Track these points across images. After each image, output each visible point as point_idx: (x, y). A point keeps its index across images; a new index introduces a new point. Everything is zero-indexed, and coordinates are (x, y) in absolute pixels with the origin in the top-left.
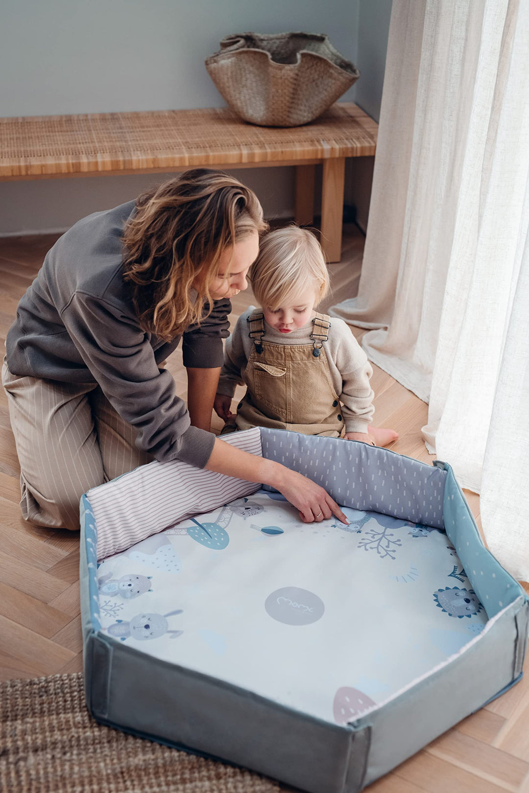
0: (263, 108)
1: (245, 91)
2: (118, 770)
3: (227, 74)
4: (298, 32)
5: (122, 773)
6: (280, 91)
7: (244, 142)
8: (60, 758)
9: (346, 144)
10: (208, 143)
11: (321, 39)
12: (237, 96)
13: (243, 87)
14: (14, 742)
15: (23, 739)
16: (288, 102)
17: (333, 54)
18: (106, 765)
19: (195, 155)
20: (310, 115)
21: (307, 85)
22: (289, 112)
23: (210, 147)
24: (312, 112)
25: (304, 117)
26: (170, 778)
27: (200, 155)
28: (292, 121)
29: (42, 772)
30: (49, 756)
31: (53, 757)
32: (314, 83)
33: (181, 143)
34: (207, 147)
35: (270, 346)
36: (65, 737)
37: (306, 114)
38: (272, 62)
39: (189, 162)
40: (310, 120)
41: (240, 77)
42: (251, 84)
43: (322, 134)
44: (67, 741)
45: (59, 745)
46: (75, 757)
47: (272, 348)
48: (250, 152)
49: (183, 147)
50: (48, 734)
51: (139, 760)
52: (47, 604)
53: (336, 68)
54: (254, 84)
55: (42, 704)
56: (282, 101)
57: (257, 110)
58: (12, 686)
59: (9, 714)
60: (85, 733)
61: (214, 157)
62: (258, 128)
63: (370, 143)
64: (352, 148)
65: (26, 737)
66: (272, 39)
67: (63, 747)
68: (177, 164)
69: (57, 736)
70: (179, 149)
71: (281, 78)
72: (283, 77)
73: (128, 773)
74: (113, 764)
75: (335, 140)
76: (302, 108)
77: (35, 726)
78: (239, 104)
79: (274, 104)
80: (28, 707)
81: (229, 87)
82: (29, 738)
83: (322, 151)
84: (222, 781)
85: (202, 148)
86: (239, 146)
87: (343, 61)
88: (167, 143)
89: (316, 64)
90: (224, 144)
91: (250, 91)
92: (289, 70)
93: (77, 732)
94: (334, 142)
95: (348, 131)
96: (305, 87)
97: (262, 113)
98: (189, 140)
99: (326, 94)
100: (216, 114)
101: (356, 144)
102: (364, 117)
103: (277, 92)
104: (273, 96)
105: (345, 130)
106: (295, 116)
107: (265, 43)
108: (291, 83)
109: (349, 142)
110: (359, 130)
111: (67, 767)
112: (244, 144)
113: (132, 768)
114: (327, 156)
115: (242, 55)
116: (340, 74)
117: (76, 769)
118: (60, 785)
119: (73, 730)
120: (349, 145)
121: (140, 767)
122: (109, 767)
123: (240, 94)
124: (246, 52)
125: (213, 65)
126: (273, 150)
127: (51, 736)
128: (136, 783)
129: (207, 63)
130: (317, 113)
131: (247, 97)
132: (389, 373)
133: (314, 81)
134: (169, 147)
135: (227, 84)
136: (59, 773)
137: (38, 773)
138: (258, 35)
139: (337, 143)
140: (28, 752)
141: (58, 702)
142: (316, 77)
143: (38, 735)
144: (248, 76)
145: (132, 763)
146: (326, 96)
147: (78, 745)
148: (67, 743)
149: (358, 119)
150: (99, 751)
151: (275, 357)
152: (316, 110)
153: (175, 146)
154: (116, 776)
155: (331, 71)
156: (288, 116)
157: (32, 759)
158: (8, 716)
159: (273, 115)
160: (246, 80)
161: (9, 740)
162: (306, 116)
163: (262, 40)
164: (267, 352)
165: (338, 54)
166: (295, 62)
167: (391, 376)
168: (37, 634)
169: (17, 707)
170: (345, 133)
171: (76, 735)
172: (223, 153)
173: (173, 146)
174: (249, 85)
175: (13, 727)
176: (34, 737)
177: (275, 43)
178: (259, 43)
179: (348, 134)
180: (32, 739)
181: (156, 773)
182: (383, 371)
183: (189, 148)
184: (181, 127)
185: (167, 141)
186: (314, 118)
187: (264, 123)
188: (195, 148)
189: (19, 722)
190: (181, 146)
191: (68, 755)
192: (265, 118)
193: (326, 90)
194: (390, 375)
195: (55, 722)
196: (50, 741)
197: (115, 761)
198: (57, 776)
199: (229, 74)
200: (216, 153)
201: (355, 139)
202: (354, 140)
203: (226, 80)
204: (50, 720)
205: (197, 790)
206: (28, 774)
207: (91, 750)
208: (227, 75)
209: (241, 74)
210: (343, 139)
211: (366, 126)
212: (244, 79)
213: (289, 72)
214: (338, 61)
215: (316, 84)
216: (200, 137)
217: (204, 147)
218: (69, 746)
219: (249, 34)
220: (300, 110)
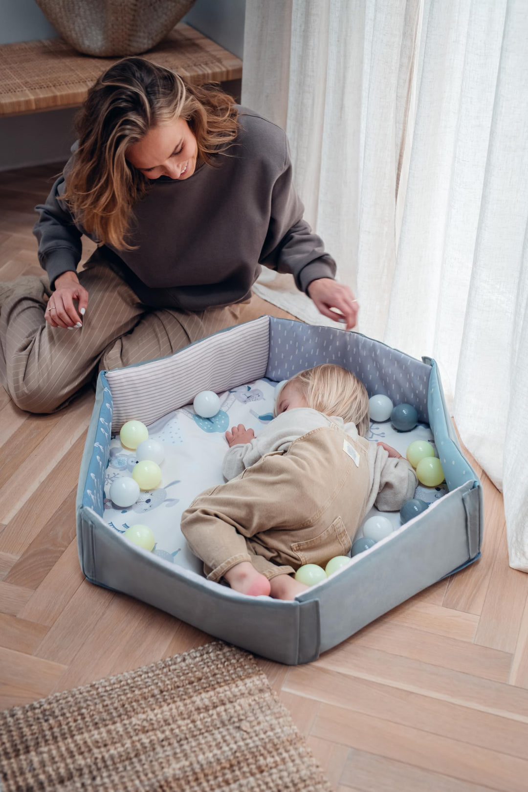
0: (100, 38)
1: (79, 20)
2: (157, 784)
6: (120, 19)
7: (89, 78)
8: (91, 784)
9: (196, 71)
10: (50, 82)
12: (72, 26)
13: (76, 16)
14: (35, 776)
15: (44, 772)
16: (129, 30)
18: (141, 781)
19: (42, 96)
20: (150, 42)
21: (144, 10)
22: (130, 40)
23: (54, 86)
24: (152, 39)
25: (144, 44)
26: (212, 782)
27: (46, 96)
28: (132, 49)
30: (78, 785)
31: (83, 785)
32: (152, 7)
33: (21, 84)
34: (51, 87)
36: (89, 760)
37: (145, 41)
39: (36, 104)
40: (150, 47)
41: (72, 5)
42: (85, 12)
43: (166, 61)
44: (92, 764)
45: (86, 771)
49: (25, 88)
50: (69, 761)
51: (174, 769)
52: (16, 616)
54: (88, 13)
55: (51, 728)
56: (123, 30)
57: (94, 40)
58: (13, 716)
59: (19, 747)
60: (108, 751)
61: (62, 96)
62: (96, 60)
63: (221, 68)
64: (204, 75)
65: (47, 769)
67: (91, 772)
68: (23, 108)
69: (80, 761)
70: (22, 91)
71: (121, 5)
72: (123, 4)
73: (167, 786)
74: (149, 779)
75: (183, 68)
76: (142, 34)
77: (52, 754)
78: (74, 36)
79: (113, 33)
80: (37, 735)
81: (62, 18)
82: (49, 769)
84: (265, 774)
85: (46, 88)
86: (85, 82)
88: (5, 85)
90: (68, 82)
91: (84, 21)
93: (101, 753)
94: (183, 70)
95: (194, 57)
96: (142, 11)
97: (99, 44)
98: (28, 80)
100: (45, 47)
101: (206, 70)
102: (203, 38)
103: (117, 20)
104: (112, 25)
105: (189, 55)
106: (135, 44)
108: (132, 9)
109: (198, 68)
110: (202, 54)
112: (89, 79)
113: (170, 779)
119: (95, 751)
120: (200, 73)
121: (177, 777)
122: (146, 783)
123: (74, 24)
127: (73, 763)
130: (158, 39)
131: (82, 27)
132: (286, 310)
133: (151, 5)
134: (10, 90)
135: (60, 14)
139: (186, 70)
140: (54, 785)
141: (68, 724)
143: (59, 764)
144: (81, 4)
145: (168, 775)
146: (166, 20)
147: (106, 766)
148: (93, 767)
149: (198, 42)
150: (129, 768)
152: (156, 36)
153: (16, 89)
156: (129, 45)
158: (19, 750)
159: (114, 45)
160: (79, 9)
161: (29, 775)
167: (289, 313)
168: (17, 653)
169: (25, 738)
170: (191, 59)
171: (100, 756)
172: (70, 92)
173: (14, 88)
174: (82, 13)
175: (28, 761)
176: (55, 767)
179: (193, 59)
180: (54, 770)
182: (279, 308)
183: (32, 89)
184: (13, 65)
185: (5, 83)
186: (155, 44)
187: (103, 55)
188: (38, 88)
189: (33, 753)
190: (22, 88)
191: (98, 779)
192: (104, 48)
193: (166, 14)
194: (287, 312)
195: (72, 746)
196: (74, 768)
197: (150, 775)
199: (61, 4)
200: (64, 93)
201: (204, 64)
202: (203, 66)
203: (58, 10)
204: (65, 745)
205: (244, 789)
207: (121, 769)
208: (59, 5)
210: (192, 66)
211: (208, 49)
212: (77, 7)
215: (154, 8)
216: (38, 76)
217: (47, 87)
218: (96, 769)
220: (140, 37)
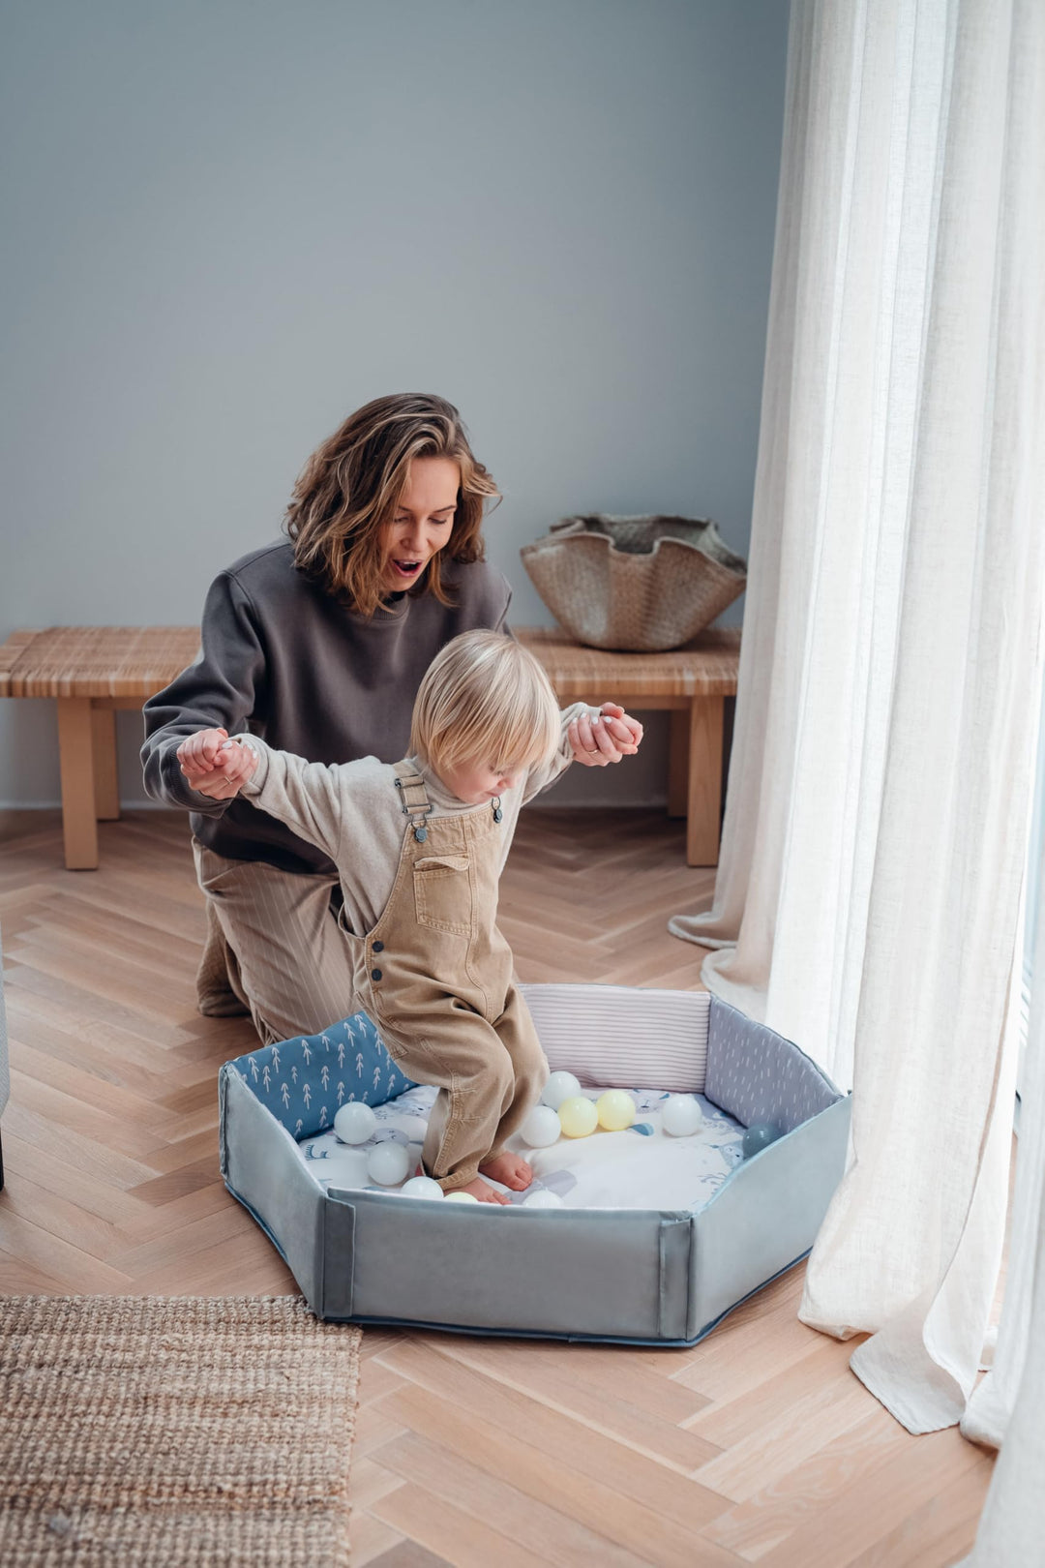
0: (603, 620)
1: (579, 595)
3: (550, 569)
4: (671, 514)
5: (146, 1398)
6: (625, 594)
7: (566, 667)
8: (69, 1376)
9: (721, 676)
11: (701, 526)
12: (567, 602)
13: (575, 590)
14: (15, 1354)
15: (28, 1353)
16: (639, 612)
17: (716, 546)
18: (128, 1389)
20: (678, 636)
21: (673, 590)
22: (643, 628)
24: (682, 631)
25: (669, 638)
28: (648, 642)
29: (40, 1387)
30: (56, 1373)
31: (61, 1374)
32: (684, 588)
35: (438, 824)
36: (84, 1356)
37: (671, 634)
38: (612, 550)
40: (677, 643)
41: (571, 574)
42: (587, 585)
46: (90, 1377)
47: (442, 826)
48: (568, 679)
50: (63, 1351)
52: (113, 1224)
53: (715, 565)
54: (593, 586)
56: (630, 611)
57: (596, 626)
59: (19, 1327)
62: (594, 651)
64: (729, 682)
65: (33, 1351)
66: (627, 523)
71: (626, 575)
72: (629, 571)
75: (703, 670)
76: (666, 624)
77: (50, 1342)
78: (570, 616)
79: (618, 614)
80: (47, 1323)
81: (554, 589)
82: (36, 1353)
83: (682, 683)
87: (730, 556)
89: (687, 559)
91: (586, 596)
92: (638, 563)
94: (701, 672)
96: (669, 592)
97: (602, 630)
99: (700, 602)
103: (621, 595)
104: (617, 603)
106: (654, 636)
107: (616, 528)
108: (643, 583)
109: (727, 673)
111: (76, 1385)
114: (689, 691)
115: (576, 543)
116: (720, 573)
117: (87, 1389)
118: (59, 1402)
120: (726, 678)
123: (570, 600)
124: (582, 538)
125: (531, 556)
126: (605, 678)
127: (67, 1354)
128: (160, 1409)
129: (523, 553)
130: (690, 633)
131: (582, 604)
133: (684, 583)
135: (552, 584)
136: (62, 1390)
137: (35, 1387)
138: (607, 516)
139: (705, 674)
140: (30, 1366)
141: (88, 1322)
142: (687, 577)
143: (49, 1351)
144: (584, 574)
147: (99, 1368)
148: (85, 1362)
150: (124, 1374)
151: (449, 840)
152: (688, 628)
154: (137, 1402)
155: (708, 568)
156: (642, 635)
157: (32, 1372)
158: (16, 1329)
159: (618, 633)
160: (581, 580)
161: (9, 1352)
162: (672, 637)
163: (612, 524)
164: (434, 834)
165: (724, 546)
166: (650, 550)
168: (88, 1255)
169: (32, 1322)
174: (585, 587)
175: (19, 1341)
176: (43, 1352)
177: (631, 528)
178: (608, 528)
180: (39, 1355)
181: (192, 1404)
186: (685, 640)
187: (605, 645)
189: (30, 1336)
191: (82, 1374)
192: (607, 637)
193: (701, 597)
195: (77, 1341)
196: (63, 1358)
198: (59, 1393)
199: (554, 569)
203: (550, 578)
204: (71, 1338)
206: (21, 1387)
208: (552, 571)
209: (573, 570)
210: (719, 669)
212: (577, 578)
213: (637, 566)
214: (724, 556)
215: (688, 588)
219: (595, 516)
220: (663, 627)
